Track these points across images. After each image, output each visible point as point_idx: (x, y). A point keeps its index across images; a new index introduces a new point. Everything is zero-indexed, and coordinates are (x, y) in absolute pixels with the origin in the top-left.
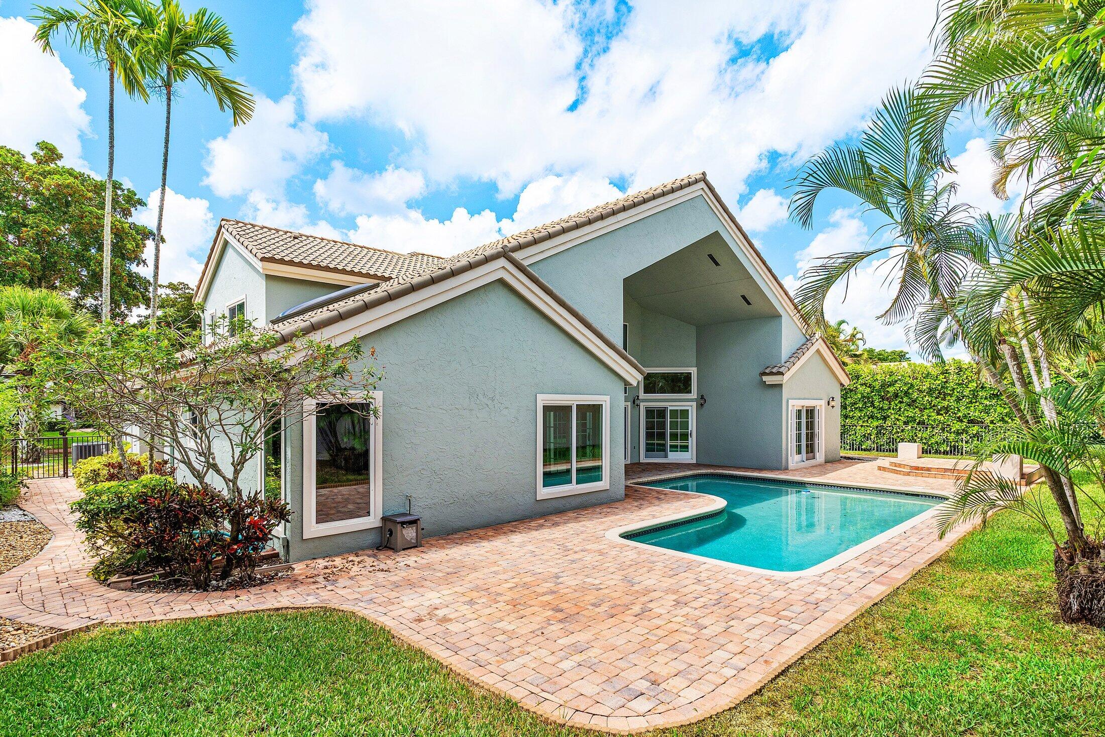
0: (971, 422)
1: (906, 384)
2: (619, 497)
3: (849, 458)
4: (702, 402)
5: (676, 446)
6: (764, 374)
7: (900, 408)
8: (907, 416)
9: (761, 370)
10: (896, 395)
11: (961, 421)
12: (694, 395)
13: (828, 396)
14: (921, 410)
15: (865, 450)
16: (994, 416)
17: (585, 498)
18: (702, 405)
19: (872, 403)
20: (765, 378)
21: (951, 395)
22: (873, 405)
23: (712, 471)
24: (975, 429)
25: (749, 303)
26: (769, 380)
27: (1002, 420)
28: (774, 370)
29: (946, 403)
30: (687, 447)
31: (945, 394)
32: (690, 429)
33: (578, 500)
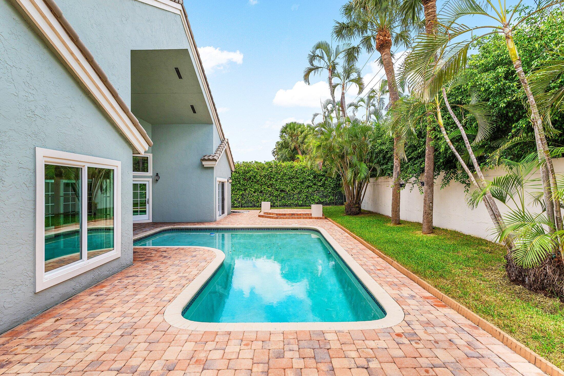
0: (282, 191)
1: (255, 172)
2: (129, 263)
3: (234, 212)
4: (157, 178)
5: (137, 211)
6: (205, 160)
7: (252, 185)
8: (255, 189)
9: (201, 157)
10: (250, 178)
11: (278, 191)
12: (150, 173)
13: (228, 177)
14: (261, 185)
15: (236, 207)
16: (289, 188)
17: (97, 273)
18: (157, 180)
19: (239, 182)
20: (204, 163)
21: (273, 178)
22: (240, 183)
23: (172, 227)
24: (283, 194)
25: (194, 112)
26: (206, 164)
27: (292, 190)
28: (211, 158)
29: (271, 182)
30: (145, 212)
31: (271, 177)
32: (147, 198)
33: (90, 277)
